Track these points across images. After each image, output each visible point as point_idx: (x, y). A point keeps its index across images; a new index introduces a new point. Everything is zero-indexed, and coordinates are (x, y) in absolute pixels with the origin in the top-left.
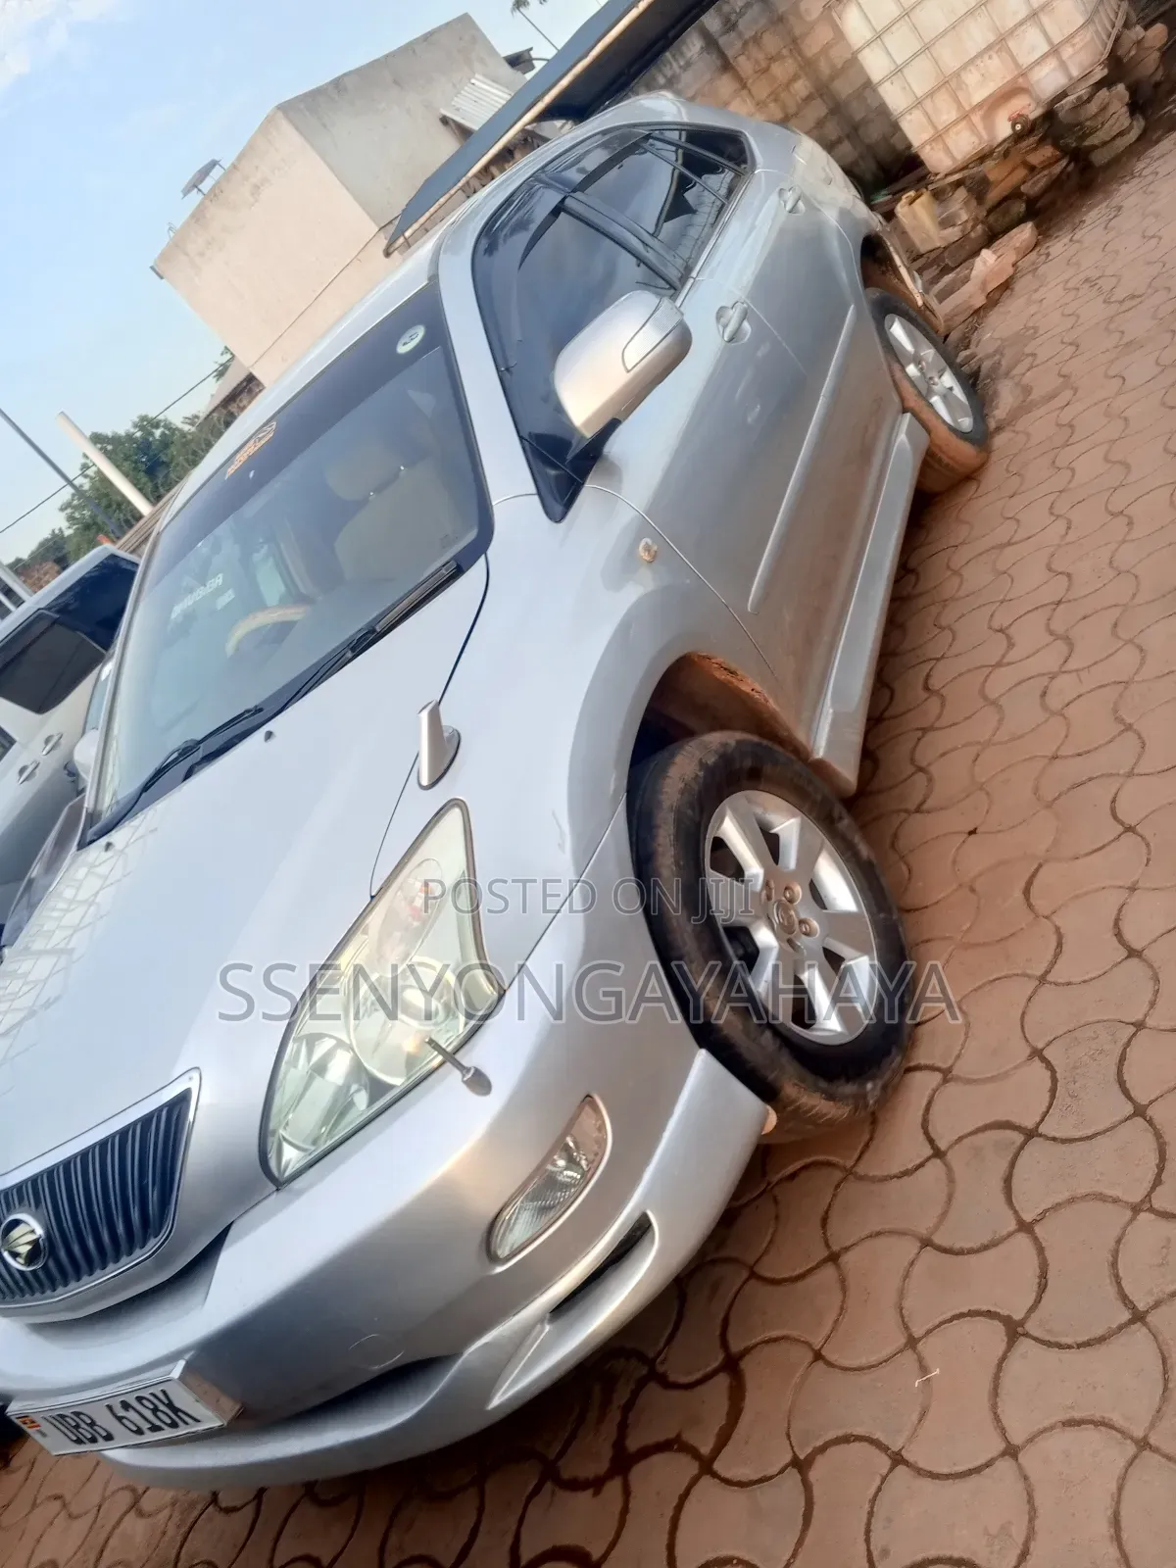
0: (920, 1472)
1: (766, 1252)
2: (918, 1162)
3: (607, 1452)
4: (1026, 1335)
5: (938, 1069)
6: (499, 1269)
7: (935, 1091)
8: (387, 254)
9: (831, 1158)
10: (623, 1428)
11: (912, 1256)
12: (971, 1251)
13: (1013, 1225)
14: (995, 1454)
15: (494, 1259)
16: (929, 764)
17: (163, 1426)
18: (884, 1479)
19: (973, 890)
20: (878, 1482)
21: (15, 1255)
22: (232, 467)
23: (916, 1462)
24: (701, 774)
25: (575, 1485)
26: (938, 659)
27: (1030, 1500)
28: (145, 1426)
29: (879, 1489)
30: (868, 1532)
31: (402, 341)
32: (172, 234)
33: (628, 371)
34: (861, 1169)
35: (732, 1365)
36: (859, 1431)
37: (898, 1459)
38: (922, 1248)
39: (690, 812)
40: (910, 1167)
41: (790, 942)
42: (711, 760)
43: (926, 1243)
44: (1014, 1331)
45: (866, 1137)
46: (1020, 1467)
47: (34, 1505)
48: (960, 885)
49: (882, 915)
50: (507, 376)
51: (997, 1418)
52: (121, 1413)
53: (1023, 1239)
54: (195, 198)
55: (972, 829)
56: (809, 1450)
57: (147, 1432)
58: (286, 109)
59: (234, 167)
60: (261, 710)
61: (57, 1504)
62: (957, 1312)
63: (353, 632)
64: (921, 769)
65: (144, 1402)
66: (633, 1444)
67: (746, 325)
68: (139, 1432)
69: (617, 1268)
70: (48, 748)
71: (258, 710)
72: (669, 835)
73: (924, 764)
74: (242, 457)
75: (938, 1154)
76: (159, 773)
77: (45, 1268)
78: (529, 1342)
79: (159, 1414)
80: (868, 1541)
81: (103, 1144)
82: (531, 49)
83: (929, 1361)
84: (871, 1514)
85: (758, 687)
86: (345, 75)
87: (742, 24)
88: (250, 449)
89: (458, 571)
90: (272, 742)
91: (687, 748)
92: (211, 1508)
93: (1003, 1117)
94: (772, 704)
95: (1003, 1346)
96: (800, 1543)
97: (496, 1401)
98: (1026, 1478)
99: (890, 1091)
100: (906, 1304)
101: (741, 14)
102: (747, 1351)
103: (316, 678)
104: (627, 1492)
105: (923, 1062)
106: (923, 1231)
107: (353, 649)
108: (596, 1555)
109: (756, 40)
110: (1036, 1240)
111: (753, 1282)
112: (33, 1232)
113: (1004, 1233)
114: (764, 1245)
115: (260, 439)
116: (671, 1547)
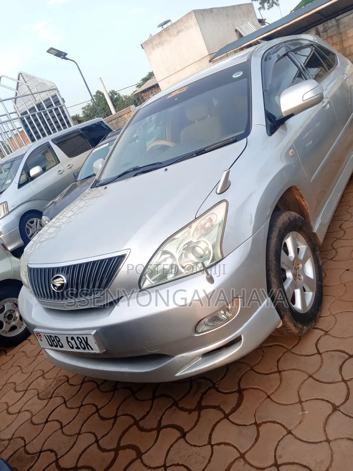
0: (296, 438)
1: (258, 364)
2: (312, 353)
3: (195, 403)
4: (339, 410)
5: (324, 331)
6: (196, 335)
7: (321, 336)
8: (210, 61)
9: (284, 345)
10: (201, 398)
11: (305, 379)
12: (325, 383)
13: (340, 379)
14: (322, 440)
15: (196, 332)
16: (337, 248)
17: (81, 348)
18: (284, 436)
19: (345, 286)
20: (282, 436)
21: (54, 286)
22: (170, 96)
23: (296, 435)
24: (288, 221)
25: (183, 409)
26: (345, 221)
27: (332, 456)
28: (75, 346)
29: (282, 439)
30: (276, 449)
31: (235, 74)
32: (150, 37)
33: (303, 101)
34: (293, 350)
35: (240, 392)
36: (278, 421)
37: (289, 432)
38: (309, 377)
39: (283, 230)
40: (309, 354)
41: (295, 279)
42: (292, 219)
43: (310, 376)
44: (335, 408)
45: (296, 342)
46: (330, 447)
47: (12, 366)
48: (341, 283)
49: (320, 283)
50: (265, 92)
51: (325, 431)
52: (70, 340)
53: (343, 384)
54: (161, 29)
55: (348, 269)
56: (261, 422)
57: (75, 348)
58: (195, 11)
59: (175, 23)
60: (162, 164)
61: (19, 368)
62: (317, 398)
63: (198, 149)
64: (334, 249)
65: (79, 339)
66: (204, 404)
67: (328, 105)
68: (72, 348)
69: (227, 348)
70: (68, 168)
71: (161, 163)
72: (276, 234)
73: (335, 248)
74: (174, 94)
75: (319, 353)
76: (126, 173)
77: (62, 293)
78: (194, 361)
79: (82, 344)
80: (275, 452)
81: (94, 262)
82: (266, 19)
83: (305, 408)
84: (278, 445)
85: (307, 204)
86: (214, 8)
87: (328, 32)
88: (177, 92)
89: (235, 141)
90: (166, 172)
91: (286, 213)
92: (66, 382)
93: (343, 349)
94: (309, 211)
95: (330, 412)
96: (253, 446)
97: (178, 374)
98: (332, 450)
99: (309, 331)
100: (300, 391)
101: (330, 28)
102: (246, 389)
103: (183, 159)
104: (199, 416)
105: (319, 327)
106: (310, 373)
107: (196, 154)
108: (185, 430)
109: (331, 37)
110: (347, 386)
111: (251, 371)
112: (63, 281)
113: (337, 381)
114: (257, 362)
115: (181, 90)
116: (210, 435)
